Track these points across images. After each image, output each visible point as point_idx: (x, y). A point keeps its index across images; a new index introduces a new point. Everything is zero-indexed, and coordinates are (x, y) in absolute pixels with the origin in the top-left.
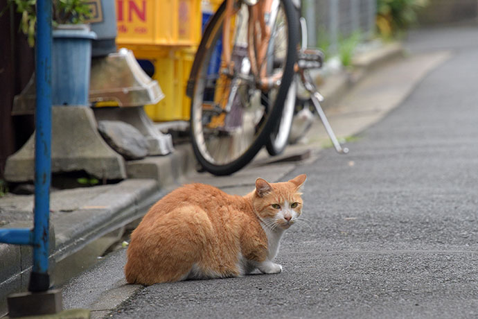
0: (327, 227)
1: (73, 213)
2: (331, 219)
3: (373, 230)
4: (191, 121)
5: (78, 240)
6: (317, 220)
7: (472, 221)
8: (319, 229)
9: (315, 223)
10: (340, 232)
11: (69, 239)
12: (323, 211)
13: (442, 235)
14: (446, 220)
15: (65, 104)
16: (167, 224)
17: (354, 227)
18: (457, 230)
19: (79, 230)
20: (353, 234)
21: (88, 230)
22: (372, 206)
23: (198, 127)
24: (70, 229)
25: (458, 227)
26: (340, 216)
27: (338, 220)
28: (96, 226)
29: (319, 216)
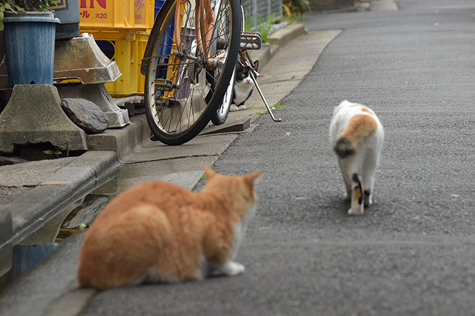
0: (279, 209)
1: (36, 187)
2: (281, 199)
3: (325, 213)
4: (146, 95)
5: (38, 221)
6: (268, 200)
7: (419, 202)
8: (271, 211)
9: (267, 204)
10: (293, 215)
11: (28, 221)
12: (272, 189)
13: (396, 219)
14: (394, 201)
15: (32, 83)
16: (122, 226)
17: (306, 209)
18: (408, 213)
19: (39, 210)
20: (306, 218)
21: (48, 209)
22: (318, 183)
23: (152, 101)
24: (29, 210)
25: (408, 210)
26: (289, 195)
27: (289, 199)
28: (56, 203)
29: (270, 196)
